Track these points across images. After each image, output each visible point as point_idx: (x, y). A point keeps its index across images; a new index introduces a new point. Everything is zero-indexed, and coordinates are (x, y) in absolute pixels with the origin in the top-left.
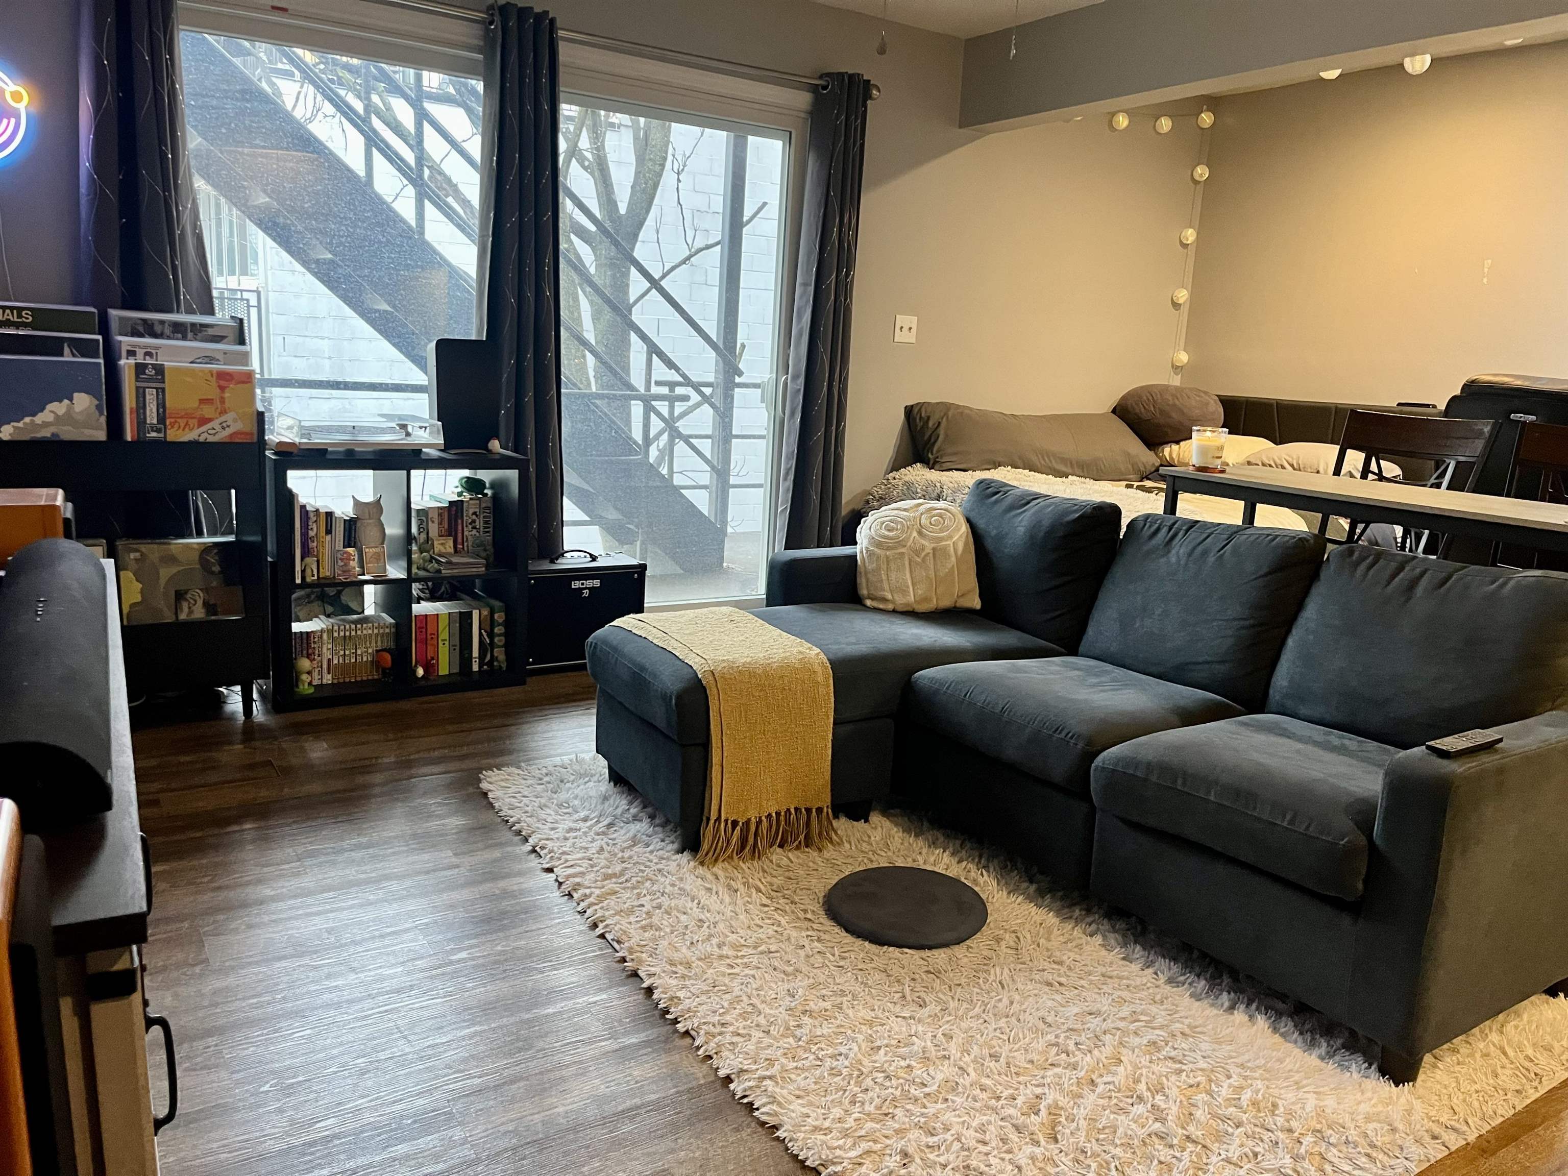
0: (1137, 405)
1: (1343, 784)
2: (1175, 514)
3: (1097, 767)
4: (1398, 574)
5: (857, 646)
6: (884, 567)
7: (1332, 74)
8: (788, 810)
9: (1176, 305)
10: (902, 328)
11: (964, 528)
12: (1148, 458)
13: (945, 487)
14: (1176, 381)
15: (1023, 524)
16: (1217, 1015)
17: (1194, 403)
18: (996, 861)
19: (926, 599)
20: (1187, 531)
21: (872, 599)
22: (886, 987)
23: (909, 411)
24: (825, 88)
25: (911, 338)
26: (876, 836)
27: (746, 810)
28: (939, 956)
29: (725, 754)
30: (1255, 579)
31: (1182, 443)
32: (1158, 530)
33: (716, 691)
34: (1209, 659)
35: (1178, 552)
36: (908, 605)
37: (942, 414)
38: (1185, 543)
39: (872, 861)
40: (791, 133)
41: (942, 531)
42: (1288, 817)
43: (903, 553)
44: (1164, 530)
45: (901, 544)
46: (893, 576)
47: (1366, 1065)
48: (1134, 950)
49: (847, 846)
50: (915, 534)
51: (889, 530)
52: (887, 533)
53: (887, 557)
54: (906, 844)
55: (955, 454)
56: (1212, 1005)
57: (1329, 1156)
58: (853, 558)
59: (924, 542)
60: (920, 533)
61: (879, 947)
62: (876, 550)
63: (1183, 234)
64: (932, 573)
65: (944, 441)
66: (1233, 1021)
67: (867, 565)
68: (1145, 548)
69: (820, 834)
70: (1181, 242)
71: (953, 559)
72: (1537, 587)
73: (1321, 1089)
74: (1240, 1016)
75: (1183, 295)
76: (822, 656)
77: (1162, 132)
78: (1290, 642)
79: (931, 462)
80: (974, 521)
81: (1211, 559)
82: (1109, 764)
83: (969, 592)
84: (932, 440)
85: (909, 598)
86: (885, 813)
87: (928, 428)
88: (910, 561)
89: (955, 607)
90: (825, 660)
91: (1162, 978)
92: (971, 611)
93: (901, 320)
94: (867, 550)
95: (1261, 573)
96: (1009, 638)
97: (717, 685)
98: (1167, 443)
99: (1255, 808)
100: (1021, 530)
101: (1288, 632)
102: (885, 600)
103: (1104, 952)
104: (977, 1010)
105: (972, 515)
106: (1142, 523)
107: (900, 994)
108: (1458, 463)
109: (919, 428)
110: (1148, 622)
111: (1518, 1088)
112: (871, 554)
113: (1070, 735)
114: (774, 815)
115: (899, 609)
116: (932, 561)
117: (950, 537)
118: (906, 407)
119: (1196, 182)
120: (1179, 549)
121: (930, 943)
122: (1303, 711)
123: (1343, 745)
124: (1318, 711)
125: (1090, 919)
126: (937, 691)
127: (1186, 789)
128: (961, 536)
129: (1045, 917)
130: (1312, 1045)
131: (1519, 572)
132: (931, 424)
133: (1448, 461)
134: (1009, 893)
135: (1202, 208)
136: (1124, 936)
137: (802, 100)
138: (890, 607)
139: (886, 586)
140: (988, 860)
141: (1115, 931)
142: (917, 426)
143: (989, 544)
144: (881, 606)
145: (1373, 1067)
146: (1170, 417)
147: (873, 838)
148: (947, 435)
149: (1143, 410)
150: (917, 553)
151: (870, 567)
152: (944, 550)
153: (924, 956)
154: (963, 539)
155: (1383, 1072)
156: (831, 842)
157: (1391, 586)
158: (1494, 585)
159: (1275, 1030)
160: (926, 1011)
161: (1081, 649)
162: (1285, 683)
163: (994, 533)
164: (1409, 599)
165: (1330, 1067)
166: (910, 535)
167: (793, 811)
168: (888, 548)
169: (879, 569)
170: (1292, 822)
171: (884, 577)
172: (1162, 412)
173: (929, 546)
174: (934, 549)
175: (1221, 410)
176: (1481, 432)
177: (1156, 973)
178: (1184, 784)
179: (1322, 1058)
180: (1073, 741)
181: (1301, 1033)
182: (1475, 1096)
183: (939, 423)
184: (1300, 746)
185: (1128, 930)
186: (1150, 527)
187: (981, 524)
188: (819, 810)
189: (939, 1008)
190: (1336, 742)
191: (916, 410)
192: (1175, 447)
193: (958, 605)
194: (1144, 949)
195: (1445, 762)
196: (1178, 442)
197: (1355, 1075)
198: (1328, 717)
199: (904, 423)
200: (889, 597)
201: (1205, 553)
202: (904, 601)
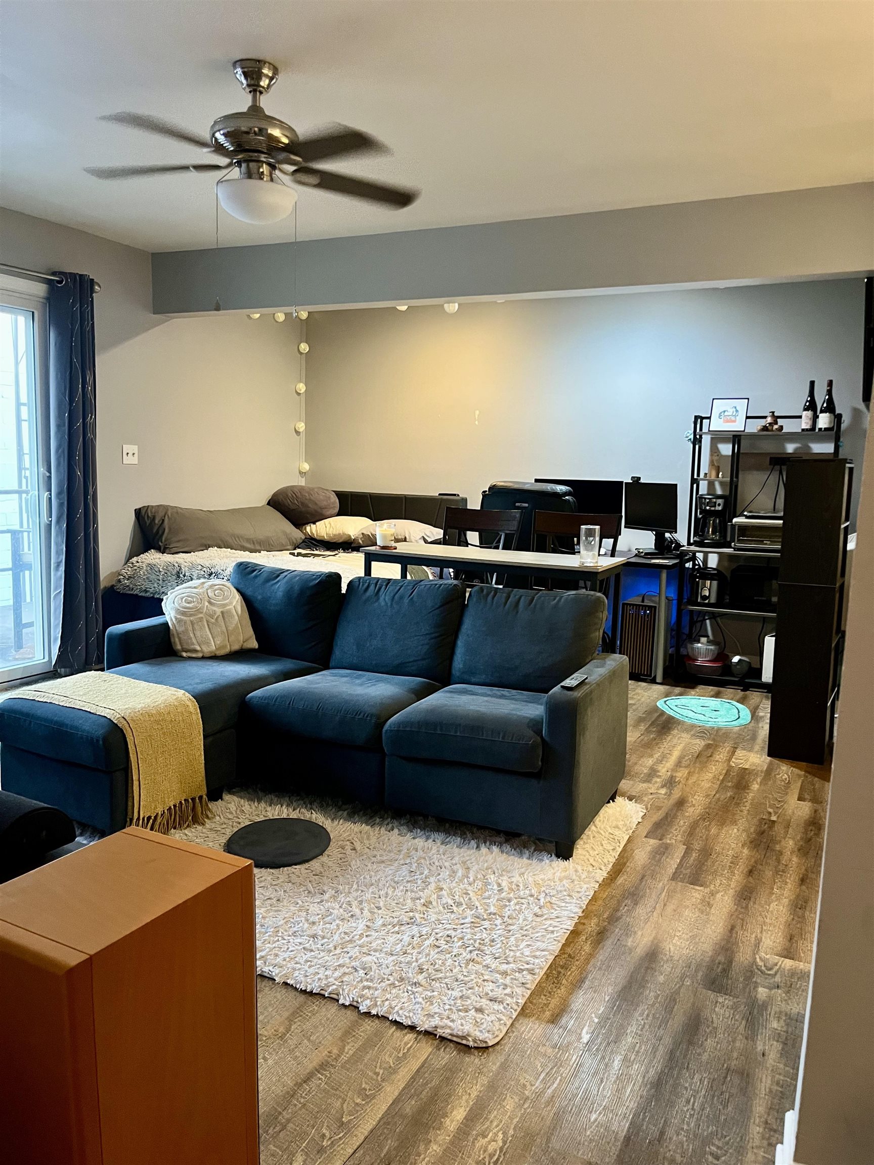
0: (285, 499)
1: (518, 713)
2: (370, 576)
3: (386, 731)
4: (508, 599)
5: (204, 685)
6: (190, 628)
7: (404, 308)
8: (181, 802)
9: (297, 433)
10: (128, 454)
11: (237, 597)
12: (297, 535)
13: (182, 566)
14: (302, 482)
15: (281, 590)
16: (473, 853)
17: (321, 497)
18: (315, 803)
19: (224, 647)
20: (386, 586)
21: (186, 652)
22: (296, 890)
23: (138, 512)
24: (60, 282)
25: (134, 460)
26: (232, 807)
27: (156, 808)
28: (315, 864)
29: (141, 772)
30: (435, 610)
31: (317, 523)
32: (368, 586)
33: (130, 730)
34: (416, 659)
35: (385, 599)
36: (211, 652)
37: (163, 514)
38: (387, 594)
39: (240, 823)
40: (33, 313)
41: (224, 599)
42: (501, 736)
43: (202, 617)
44: (372, 587)
45: (199, 611)
46: (198, 634)
47: (549, 855)
48: (417, 832)
49: (218, 818)
50: (207, 604)
51: (188, 603)
52: (188, 605)
53: (191, 622)
54: (254, 808)
55: (179, 541)
56: (468, 849)
57: (553, 901)
58: (166, 624)
59: (215, 608)
60: (210, 602)
61: (278, 870)
62: (182, 617)
63: (297, 386)
64: (224, 628)
65: (168, 533)
66: (482, 853)
67: (177, 628)
68: (364, 598)
69: (202, 813)
70: (296, 391)
71: (236, 617)
72: (576, 599)
73: (535, 873)
74: (484, 850)
75: (301, 427)
76: (187, 694)
77: (280, 321)
78: (460, 643)
79: (162, 549)
80: (243, 590)
81: (406, 601)
82: (394, 728)
83: (251, 637)
84: (160, 532)
85: (211, 647)
86: (230, 792)
87: (155, 524)
88: (207, 622)
89: (242, 649)
90: (191, 697)
91: (439, 842)
92: (252, 651)
93: (127, 448)
94: (176, 619)
95: (437, 606)
96: (288, 664)
97: (130, 726)
98: (307, 524)
99: (483, 734)
100: (280, 594)
101: (456, 637)
102: (196, 651)
103: (401, 838)
104: (355, 886)
105: (240, 587)
106: (358, 583)
107: (307, 891)
108: (506, 535)
109: (148, 524)
110: (375, 642)
111: (613, 848)
112: (179, 621)
113: (366, 715)
114: (172, 807)
115: (208, 655)
116: (223, 621)
117: (231, 603)
118: (135, 510)
119: (301, 353)
120: (385, 597)
121: (307, 858)
122: (473, 680)
123: (502, 694)
124: (483, 678)
125: (386, 822)
126: (268, 704)
127: (443, 733)
128: (237, 601)
129: (360, 828)
130: (521, 854)
131: (566, 593)
132: (157, 522)
133: (501, 533)
134: (332, 820)
135: (306, 371)
136: (408, 826)
137: (40, 289)
138: (200, 655)
139: (194, 641)
140: (311, 804)
141: (402, 825)
142: (146, 523)
143: (257, 605)
144: (194, 655)
145: (553, 856)
146: (309, 507)
147: (231, 809)
148: (170, 529)
149: (290, 503)
150: (212, 616)
151: (180, 629)
152: (229, 611)
153: (307, 867)
154: (239, 604)
155: (558, 856)
156: (208, 817)
157: (507, 607)
158: (556, 601)
159: (502, 852)
160: (326, 897)
161: (332, 664)
162: (461, 666)
163: (259, 597)
164: (517, 612)
165: (534, 862)
166: (204, 604)
167: (183, 802)
168: (191, 615)
169: (187, 630)
170: (503, 738)
171: (192, 635)
172: (302, 503)
173: (218, 611)
174: (222, 613)
175: (337, 501)
176: (515, 517)
177: (434, 841)
178: (441, 730)
179: (529, 858)
180: (368, 718)
181: (515, 850)
182: (598, 856)
183: (163, 520)
184: (486, 699)
185: (408, 822)
186: (363, 585)
187: (249, 592)
188: (201, 798)
189: (334, 892)
190: (499, 693)
191: (143, 512)
192: (313, 526)
193: (244, 647)
194: (421, 830)
195: (569, 693)
196: (314, 523)
197: (547, 861)
198: (488, 681)
199: (135, 522)
200: (198, 648)
201: (401, 598)
202: (209, 650)
